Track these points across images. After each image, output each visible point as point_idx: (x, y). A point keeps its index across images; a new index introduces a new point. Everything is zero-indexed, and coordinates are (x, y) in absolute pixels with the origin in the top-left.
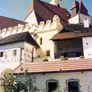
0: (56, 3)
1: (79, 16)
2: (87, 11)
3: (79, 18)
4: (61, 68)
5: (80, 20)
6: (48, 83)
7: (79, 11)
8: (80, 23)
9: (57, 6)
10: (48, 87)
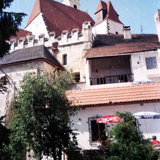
0: (71, 4)
1: (108, 24)
2: (118, 15)
3: (108, 27)
4: (110, 98)
5: (108, 29)
6: (90, 122)
7: (108, 16)
8: (109, 33)
9: (73, 7)
10: (90, 127)
